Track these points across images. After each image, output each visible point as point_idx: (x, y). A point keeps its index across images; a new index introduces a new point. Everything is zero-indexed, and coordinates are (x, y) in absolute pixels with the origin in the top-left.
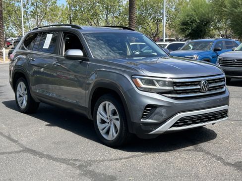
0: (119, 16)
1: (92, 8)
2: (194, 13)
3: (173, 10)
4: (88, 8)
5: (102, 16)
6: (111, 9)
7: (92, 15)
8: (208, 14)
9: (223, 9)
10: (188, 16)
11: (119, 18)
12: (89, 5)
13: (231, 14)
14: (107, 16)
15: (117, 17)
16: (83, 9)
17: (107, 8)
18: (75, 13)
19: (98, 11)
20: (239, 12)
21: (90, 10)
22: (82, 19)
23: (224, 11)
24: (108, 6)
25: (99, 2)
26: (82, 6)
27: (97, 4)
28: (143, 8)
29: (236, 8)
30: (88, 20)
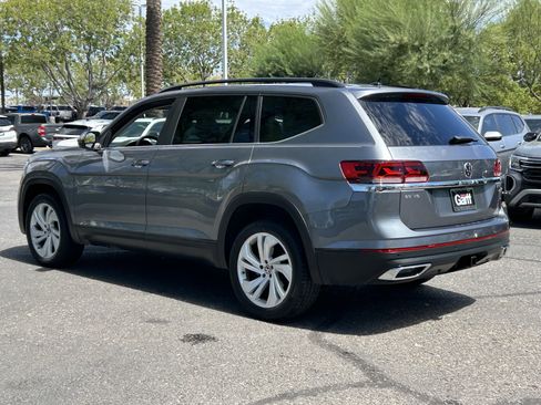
0: (117, 56)
1: (54, 37)
2: (281, 56)
3: (237, 47)
4: (44, 38)
5: (77, 56)
6: (97, 40)
7: (54, 53)
8: (310, 58)
9: (344, 49)
10: (268, 61)
11: (116, 63)
12: (46, 31)
13: (359, 59)
14: (88, 55)
15: (111, 60)
16: (30, 40)
17: (88, 39)
18: (11, 49)
19: (67, 45)
20: (375, 58)
21: (48, 41)
22: (29, 62)
23: (344, 53)
24: (92, 34)
25: (69, 26)
26: (28, 33)
27: (66, 28)
28: (171, 41)
29: (369, 49)
30: (43, 65)
